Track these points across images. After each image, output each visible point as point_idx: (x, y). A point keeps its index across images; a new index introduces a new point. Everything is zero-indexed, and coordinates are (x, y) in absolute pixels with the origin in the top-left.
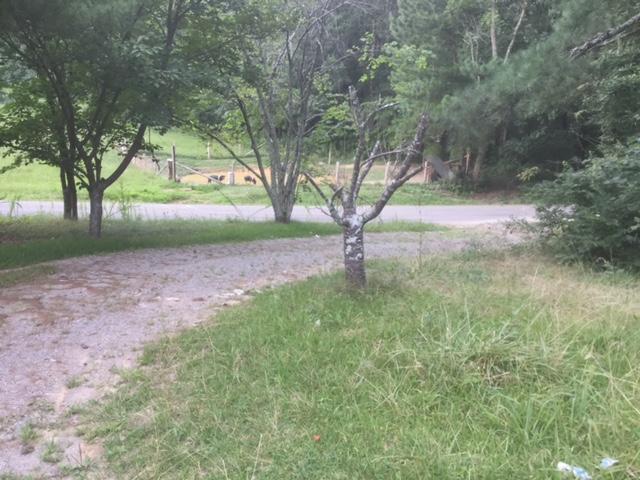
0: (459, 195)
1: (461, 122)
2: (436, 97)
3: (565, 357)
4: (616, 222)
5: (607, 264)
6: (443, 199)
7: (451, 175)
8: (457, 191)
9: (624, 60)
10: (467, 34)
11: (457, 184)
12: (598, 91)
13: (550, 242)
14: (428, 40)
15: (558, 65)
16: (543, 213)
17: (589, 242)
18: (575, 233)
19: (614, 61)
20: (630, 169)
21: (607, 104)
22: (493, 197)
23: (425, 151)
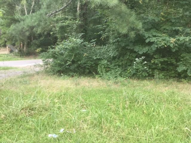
0: (20, 57)
1: (16, 34)
2: (9, 25)
3: (50, 103)
4: (63, 63)
5: (62, 74)
6: (15, 58)
7: (17, 51)
8: (19, 56)
9: (62, 19)
10: (17, 6)
11: (19, 54)
12: (56, 27)
13: (48, 70)
14: (3, 7)
15: (44, 19)
16: (44, 61)
17: (57, 69)
18: (54, 67)
19: (60, 19)
20: (65, 49)
21: (59, 30)
22: (31, 57)
23: (7, 43)
